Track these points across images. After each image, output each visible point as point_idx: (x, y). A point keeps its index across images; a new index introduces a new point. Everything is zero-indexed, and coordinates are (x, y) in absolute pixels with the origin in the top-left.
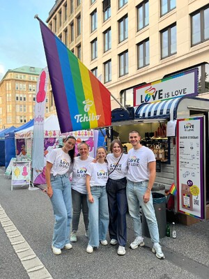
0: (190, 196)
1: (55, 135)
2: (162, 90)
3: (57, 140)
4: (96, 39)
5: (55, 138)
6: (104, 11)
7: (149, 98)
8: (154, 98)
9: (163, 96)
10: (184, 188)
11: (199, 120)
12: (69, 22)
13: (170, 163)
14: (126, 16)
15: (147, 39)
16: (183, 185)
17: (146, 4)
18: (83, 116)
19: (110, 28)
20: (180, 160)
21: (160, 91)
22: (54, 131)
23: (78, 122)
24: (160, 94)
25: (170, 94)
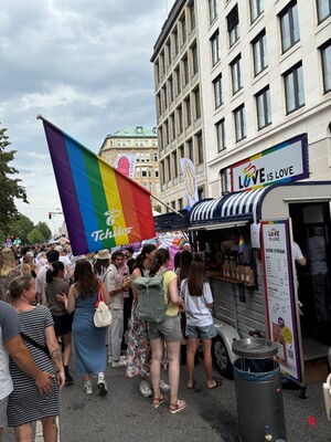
0: (283, 343)
2: (263, 170)
4: (220, 76)
6: (230, 31)
7: (249, 181)
8: (255, 181)
9: (265, 178)
10: (276, 330)
11: (284, 225)
12: (181, 56)
13: (257, 289)
14: (263, 32)
15: (299, 64)
16: (273, 324)
17: (293, 9)
18: (105, 232)
19: (240, 55)
20: (268, 285)
23: (96, 240)
24: (261, 175)
25: (274, 175)
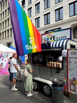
0: (74, 85)
1: (2, 53)
2: (55, 36)
3: (3, 55)
5: (2, 55)
7: (49, 39)
8: (51, 39)
9: (55, 38)
10: (71, 81)
13: (63, 69)
16: (70, 80)
19: (31, 7)
20: (69, 68)
21: (54, 36)
22: (2, 52)
23: (27, 49)
24: (54, 38)
25: (59, 38)
